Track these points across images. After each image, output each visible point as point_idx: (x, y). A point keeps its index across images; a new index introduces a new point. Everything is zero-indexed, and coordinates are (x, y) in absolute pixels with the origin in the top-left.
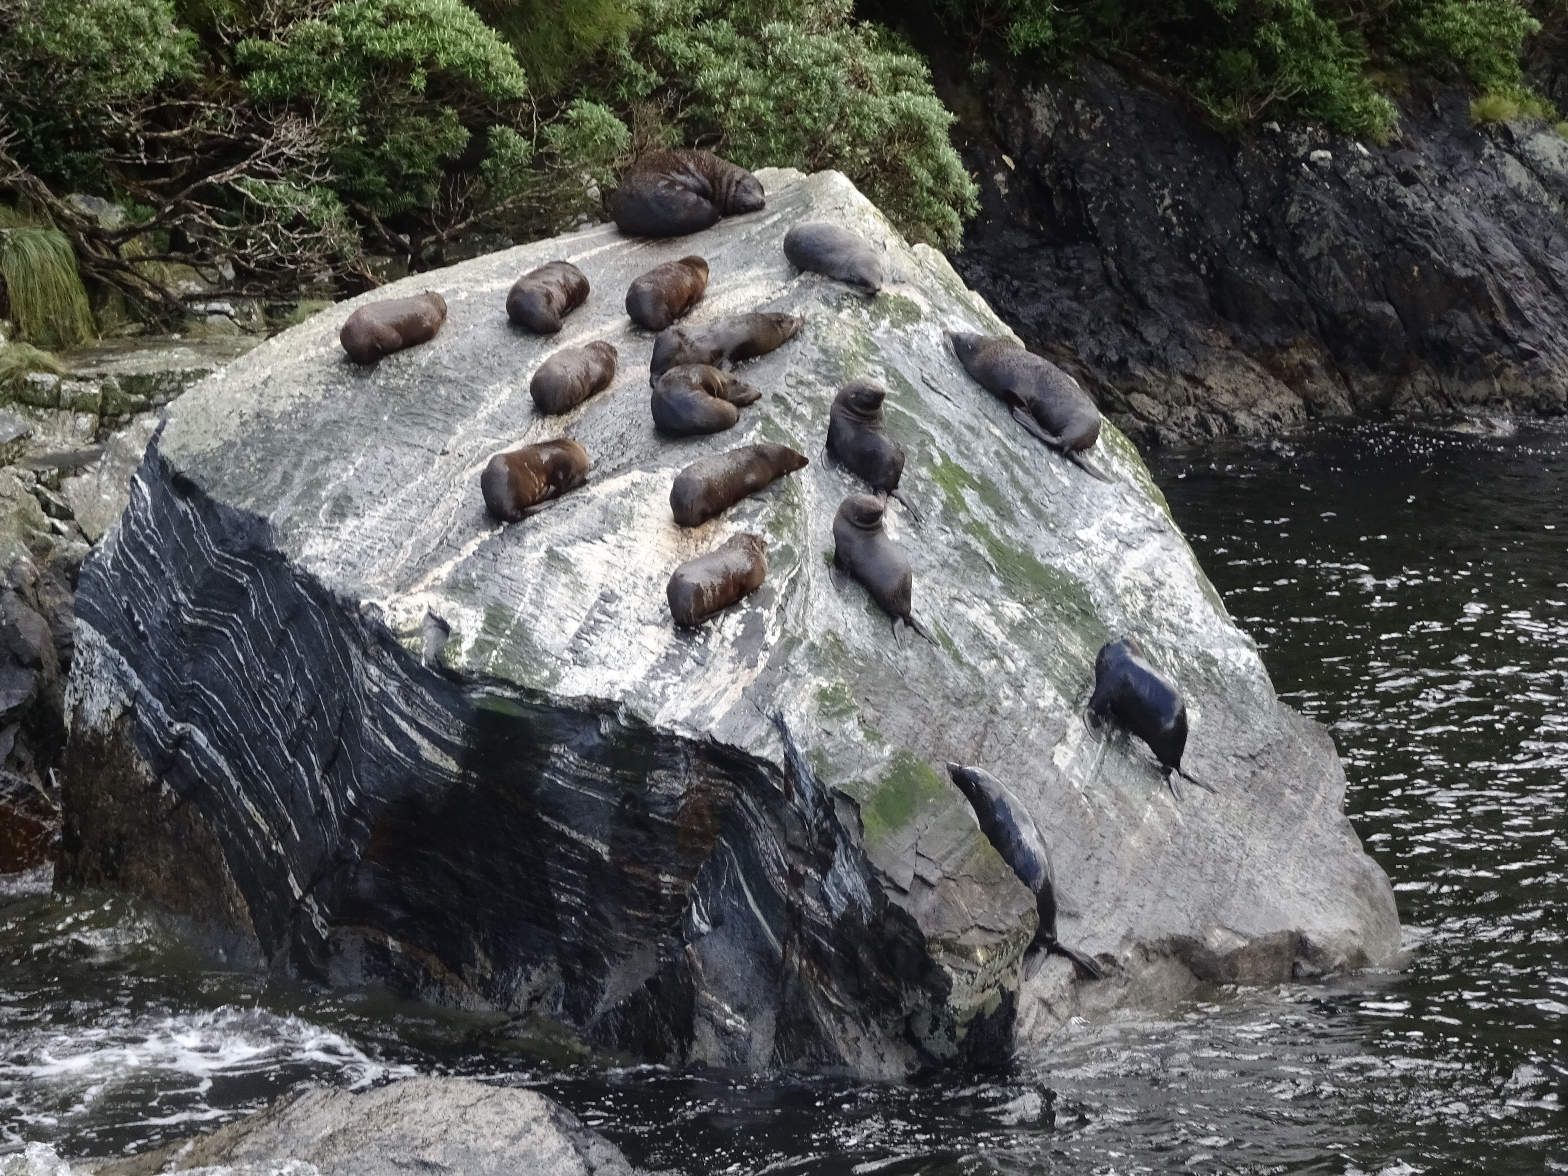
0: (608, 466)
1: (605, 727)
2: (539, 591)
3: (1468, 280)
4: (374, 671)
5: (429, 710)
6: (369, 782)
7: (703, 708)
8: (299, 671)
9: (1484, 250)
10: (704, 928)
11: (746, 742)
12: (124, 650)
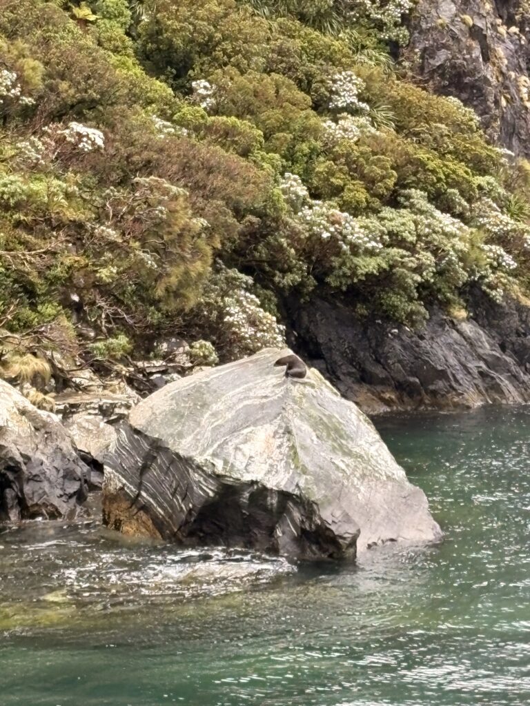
0: (244, 426)
1: (255, 487)
2: (235, 456)
3: (442, 371)
4: (196, 475)
5: (211, 484)
6: (196, 502)
7: (279, 483)
8: (174, 476)
9: (446, 361)
10: (281, 535)
11: (290, 490)
12: (120, 473)
